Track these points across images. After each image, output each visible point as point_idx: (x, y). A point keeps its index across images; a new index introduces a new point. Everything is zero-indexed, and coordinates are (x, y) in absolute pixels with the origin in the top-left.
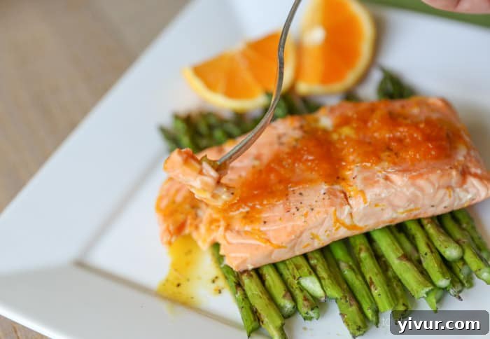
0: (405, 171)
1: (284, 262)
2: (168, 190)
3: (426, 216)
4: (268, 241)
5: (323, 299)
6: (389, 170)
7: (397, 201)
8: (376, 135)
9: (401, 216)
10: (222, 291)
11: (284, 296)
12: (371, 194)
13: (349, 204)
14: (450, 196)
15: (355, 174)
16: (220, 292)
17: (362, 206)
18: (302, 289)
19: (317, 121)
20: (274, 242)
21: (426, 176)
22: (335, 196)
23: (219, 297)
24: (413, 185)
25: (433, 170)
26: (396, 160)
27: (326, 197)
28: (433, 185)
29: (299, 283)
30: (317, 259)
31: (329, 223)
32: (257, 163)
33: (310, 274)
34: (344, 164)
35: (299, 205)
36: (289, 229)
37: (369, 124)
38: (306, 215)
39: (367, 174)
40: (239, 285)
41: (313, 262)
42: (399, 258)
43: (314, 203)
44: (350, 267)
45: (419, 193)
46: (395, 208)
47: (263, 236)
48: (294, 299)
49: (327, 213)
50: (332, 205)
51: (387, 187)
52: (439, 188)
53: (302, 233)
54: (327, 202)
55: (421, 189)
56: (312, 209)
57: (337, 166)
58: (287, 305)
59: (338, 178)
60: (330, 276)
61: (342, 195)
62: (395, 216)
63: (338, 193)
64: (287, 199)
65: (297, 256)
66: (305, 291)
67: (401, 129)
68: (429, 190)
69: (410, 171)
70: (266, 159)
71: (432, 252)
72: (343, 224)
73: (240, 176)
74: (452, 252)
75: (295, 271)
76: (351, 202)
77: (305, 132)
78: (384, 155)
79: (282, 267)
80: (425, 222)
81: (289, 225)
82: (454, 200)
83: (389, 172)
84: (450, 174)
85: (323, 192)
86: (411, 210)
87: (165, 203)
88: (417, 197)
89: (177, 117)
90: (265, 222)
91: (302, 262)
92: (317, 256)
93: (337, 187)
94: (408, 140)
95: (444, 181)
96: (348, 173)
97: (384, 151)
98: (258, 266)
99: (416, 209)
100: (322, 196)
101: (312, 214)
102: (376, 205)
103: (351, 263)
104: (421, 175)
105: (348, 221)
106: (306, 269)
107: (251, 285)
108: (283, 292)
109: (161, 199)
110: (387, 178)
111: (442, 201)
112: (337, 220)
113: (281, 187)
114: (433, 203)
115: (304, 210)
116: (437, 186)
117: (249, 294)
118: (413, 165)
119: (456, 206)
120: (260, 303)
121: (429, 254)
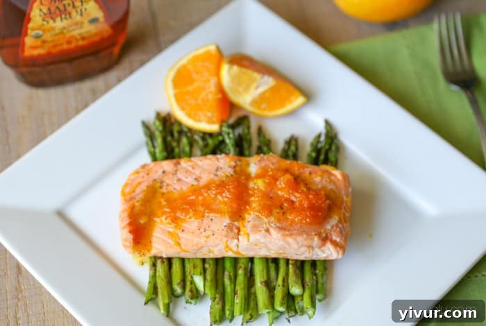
0: (281, 229)
1: (189, 259)
2: (133, 180)
3: (292, 258)
4: (179, 244)
5: (202, 294)
6: (273, 225)
7: (270, 246)
8: (279, 192)
9: (273, 255)
10: (145, 264)
11: (178, 284)
12: (253, 237)
13: (238, 239)
14: (309, 252)
15: (251, 219)
16: (143, 264)
17: (246, 243)
18: (192, 282)
19: (248, 164)
20: (183, 247)
21: (294, 236)
22: (232, 230)
23: (141, 268)
24: (284, 240)
25: (300, 234)
26: (282, 218)
27: (225, 229)
28: (298, 243)
29: (192, 277)
30: (210, 265)
31: (222, 246)
32: (195, 183)
33: (201, 274)
34: (248, 207)
35: (207, 228)
36: (195, 242)
37: (278, 183)
38: (208, 237)
39: (257, 222)
40: (154, 265)
41: (207, 266)
42: (261, 283)
43: (216, 230)
44: (230, 276)
45: (287, 247)
46: (269, 250)
47: (177, 240)
48: (184, 287)
49: (221, 240)
50: (227, 236)
51: (265, 237)
52: (302, 246)
53: (202, 247)
54: (224, 233)
55: (289, 244)
56: (213, 235)
57: (243, 208)
58: (179, 290)
59: (240, 216)
60: (211, 280)
61: (236, 231)
62: (268, 254)
63: (234, 229)
64: (202, 220)
65: (197, 259)
66: (193, 285)
67: (297, 194)
68: (295, 246)
69: (285, 229)
70: (203, 182)
71: (283, 286)
72: (231, 250)
73: (182, 189)
74: (296, 290)
75: (192, 268)
76: (240, 238)
77: (235, 171)
78: (276, 211)
79: (187, 262)
80: (290, 262)
81: (196, 240)
82: (313, 254)
83: (271, 226)
84: (313, 239)
85: (225, 224)
86: (280, 253)
87: (128, 190)
88: (285, 248)
89: (158, 115)
90: (183, 231)
91: (199, 263)
92: (211, 262)
93: (236, 223)
94: (297, 204)
95: (307, 243)
96: (247, 216)
97: (277, 208)
98: (170, 256)
99: (284, 253)
100: (223, 227)
101: (213, 237)
102: (256, 245)
103: (231, 274)
104: (291, 235)
105: (235, 249)
106: (199, 269)
107: (161, 269)
108: (179, 281)
109: (126, 185)
110: (267, 231)
111: (303, 253)
112: (227, 247)
113: (201, 209)
114: (298, 253)
115: (209, 233)
116: (300, 244)
117: (157, 274)
118: (291, 225)
119: (314, 258)
120: (161, 284)
121: (281, 286)
